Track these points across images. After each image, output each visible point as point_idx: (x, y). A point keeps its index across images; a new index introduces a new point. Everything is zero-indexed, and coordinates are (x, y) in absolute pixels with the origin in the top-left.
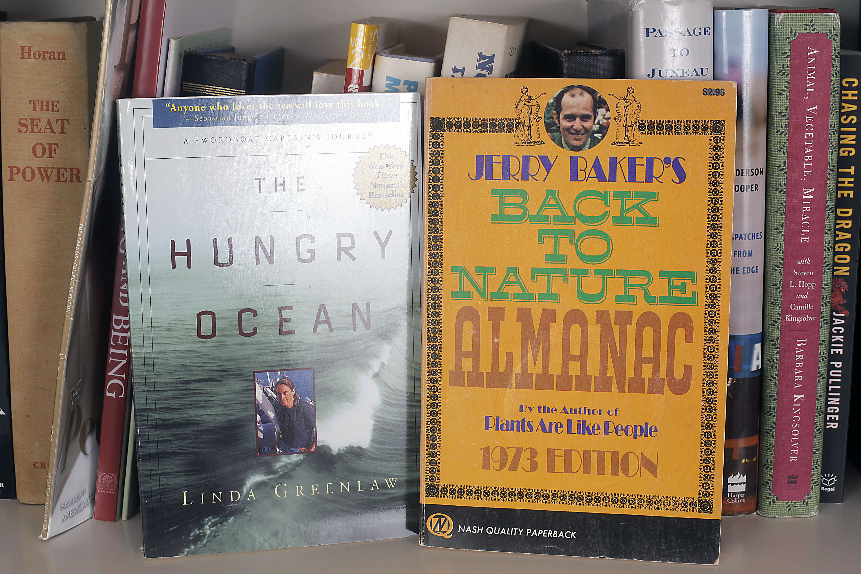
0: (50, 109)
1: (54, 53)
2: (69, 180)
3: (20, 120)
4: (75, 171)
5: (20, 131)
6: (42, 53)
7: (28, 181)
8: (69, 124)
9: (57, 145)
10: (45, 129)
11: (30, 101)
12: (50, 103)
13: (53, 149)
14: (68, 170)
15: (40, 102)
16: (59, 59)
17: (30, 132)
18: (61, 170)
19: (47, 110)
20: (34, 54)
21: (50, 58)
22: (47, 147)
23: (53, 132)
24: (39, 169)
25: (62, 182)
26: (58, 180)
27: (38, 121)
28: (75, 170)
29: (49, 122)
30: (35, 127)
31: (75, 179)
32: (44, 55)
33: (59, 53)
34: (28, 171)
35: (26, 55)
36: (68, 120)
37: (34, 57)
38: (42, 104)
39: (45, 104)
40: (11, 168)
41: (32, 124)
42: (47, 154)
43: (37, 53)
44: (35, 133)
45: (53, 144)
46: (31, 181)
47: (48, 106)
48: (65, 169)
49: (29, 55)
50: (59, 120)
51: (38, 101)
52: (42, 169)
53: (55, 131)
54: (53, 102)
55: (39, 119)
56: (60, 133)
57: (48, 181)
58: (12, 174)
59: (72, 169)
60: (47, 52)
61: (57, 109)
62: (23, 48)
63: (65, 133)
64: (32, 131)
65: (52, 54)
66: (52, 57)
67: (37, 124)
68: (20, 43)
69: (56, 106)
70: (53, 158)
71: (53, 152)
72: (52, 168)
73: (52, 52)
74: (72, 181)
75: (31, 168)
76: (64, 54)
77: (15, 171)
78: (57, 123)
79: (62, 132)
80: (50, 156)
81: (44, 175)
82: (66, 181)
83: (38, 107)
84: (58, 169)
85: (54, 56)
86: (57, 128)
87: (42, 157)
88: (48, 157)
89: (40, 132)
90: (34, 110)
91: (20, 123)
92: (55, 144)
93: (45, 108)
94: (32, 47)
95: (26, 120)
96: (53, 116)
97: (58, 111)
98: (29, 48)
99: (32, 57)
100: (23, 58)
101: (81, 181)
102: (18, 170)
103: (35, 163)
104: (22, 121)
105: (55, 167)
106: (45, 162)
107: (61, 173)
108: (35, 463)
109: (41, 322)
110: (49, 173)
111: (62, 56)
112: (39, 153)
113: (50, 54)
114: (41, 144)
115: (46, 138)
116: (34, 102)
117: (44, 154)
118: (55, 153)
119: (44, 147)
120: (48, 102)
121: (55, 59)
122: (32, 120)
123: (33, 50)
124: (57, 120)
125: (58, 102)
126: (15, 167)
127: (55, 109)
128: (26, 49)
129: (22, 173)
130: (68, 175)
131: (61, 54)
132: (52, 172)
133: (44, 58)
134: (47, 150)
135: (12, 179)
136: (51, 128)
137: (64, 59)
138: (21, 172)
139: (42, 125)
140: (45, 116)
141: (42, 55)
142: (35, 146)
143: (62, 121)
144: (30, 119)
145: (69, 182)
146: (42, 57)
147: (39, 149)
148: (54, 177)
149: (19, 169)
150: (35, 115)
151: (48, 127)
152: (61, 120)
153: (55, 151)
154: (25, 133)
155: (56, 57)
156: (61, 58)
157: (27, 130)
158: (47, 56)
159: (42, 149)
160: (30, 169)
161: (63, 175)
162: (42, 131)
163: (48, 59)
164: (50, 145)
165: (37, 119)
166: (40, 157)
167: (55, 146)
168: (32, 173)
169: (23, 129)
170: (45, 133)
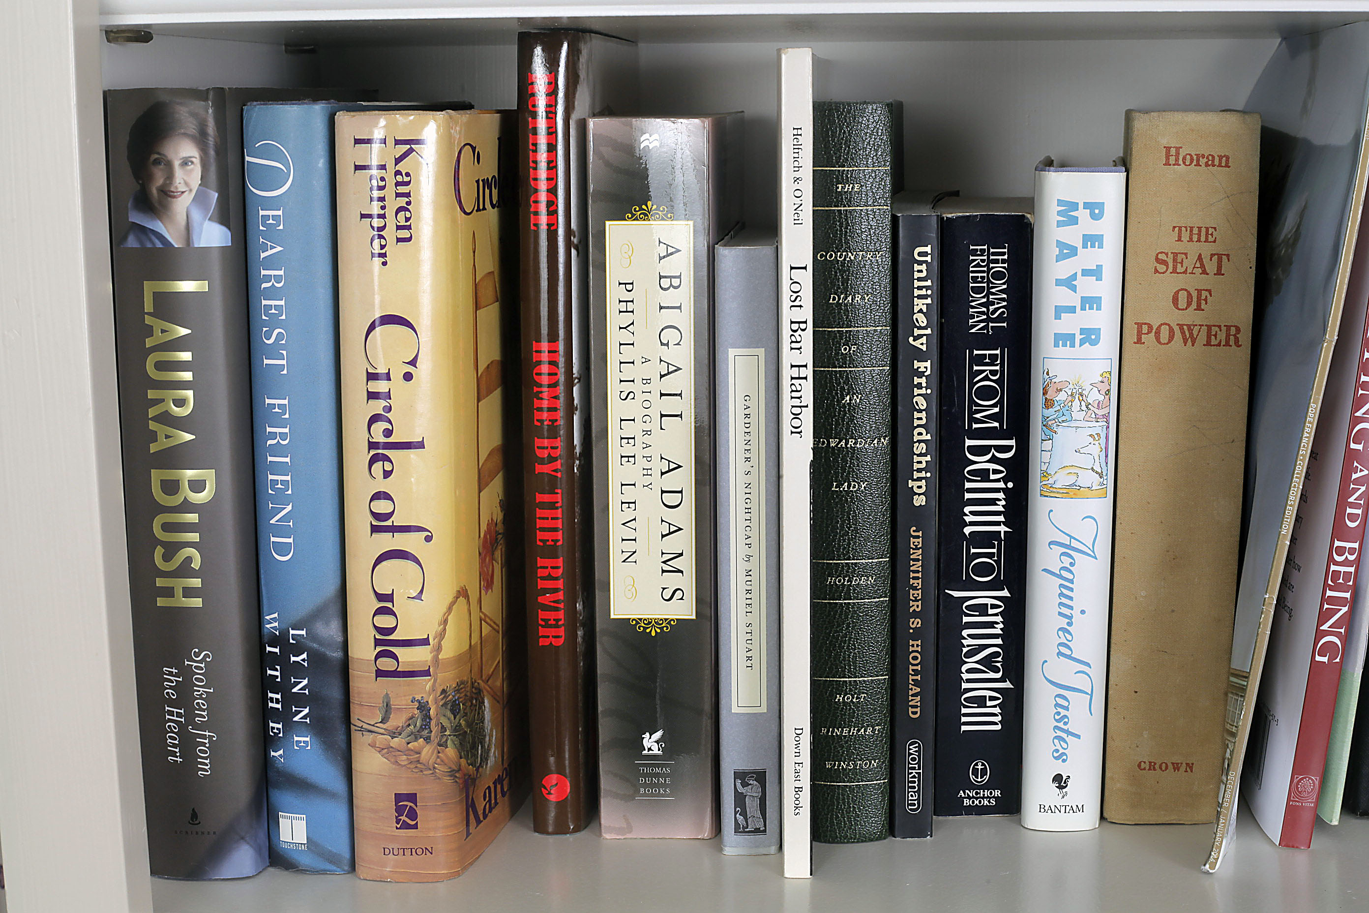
0: (1203, 239)
1: (1213, 157)
2: (1223, 343)
3: (1157, 255)
4: (1233, 331)
5: (1156, 271)
6: (1195, 157)
7: (1164, 344)
8: (1229, 261)
9: (1209, 291)
10: (1193, 268)
11: (1174, 227)
12: (1203, 230)
13: (1203, 297)
14: (1224, 329)
15: (1189, 229)
16: (1220, 165)
17: (1171, 273)
18: (1213, 328)
19: (1199, 240)
20: (1184, 159)
21: (1207, 165)
22: (1195, 295)
23: (1204, 272)
24: (1181, 326)
25: (1214, 345)
26: (1208, 344)
27: (1184, 256)
28: (1233, 329)
29: (1200, 258)
30: (1179, 265)
31: (1232, 342)
32: (1198, 160)
33: (1220, 157)
34: (1165, 330)
35: (1172, 160)
36: (1228, 255)
37: (1184, 163)
38: (1191, 231)
39: (1195, 231)
40: (1140, 325)
41: (1175, 260)
42: (1194, 305)
43: (1188, 157)
44: (1178, 273)
45: (1204, 290)
46: (1167, 344)
47: (1199, 235)
48: (1219, 327)
49: (1177, 160)
50: (1215, 254)
51: (1186, 227)
52: (1185, 327)
53: (1208, 271)
54: (1207, 229)
55: (1186, 254)
56: (1215, 274)
57: (1193, 345)
58: (1140, 333)
59: (1228, 328)
60: (1203, 156)
61: (1213, 240)
62: (1168, 149)
63: (1223, 275)
64: (1174, 271)
65: (1210, 158)
66: (1210, 162)
67: (1182, 261)
68: (1165, 142)
69: (1212, 234)
70: (1203, 310)
71: (1203, 302)
72: (1200, 325)
73: (1210, 155)
74: (1227, 344)
75: (1169, 325)
76: (1228, 158)
77: (1145, 329)
78: (1211, 260)
79: (1219, 273)
80: (1199, 308)
81: (1188, 336)
82: (1219, 345)
83: (1185, 236)
84: (1209, 327)
85: (1213, 161)
86: (1212, 267)
87: (1186, 309)
88: (1195, 310)
89: (1185, 272)
90: (1179, 240)
91: (1157, 259)
92: (1206, 290)
93: (1195, 238)
94: (1181, 148)
95: (1167, 254)
96: (1206, 249)
97: (1214, 242)
98: (1178, 149)
99: (1181, 162)
100: (1167, 164)
101: (1241, 345)
102: (1150, 327)
103: (1176, 318)
104: (1160, 256)
105: (1205, 324)
106: (1190, 317)
107: (1213, 333)
108: (1140, 763)
109: (1168, 551)
110: (1195, 333)
111: (1225, 161)
112: (1182, 303)
113: (1207, 158)
114: (1186, 290)
115: (1195, 282)
116: (1180, 228)
117: (1189, 304)
118: (1206, 304)
119: (1191, 294)
120: (1200, 228)
121: (1214, 166)
122: (1175, 254)
123: (1182, 153)
124: (1212, 255)
125: (1215, 228)
126: (1145, 324)
127: (1210, 239)
128: (1173, 151)
129: (1156, 333)
130: (1222, 336)
131: (1224, 158)
132: (1199, 331)
133: (1198, 165)
134: (1195, 299)
135: (1139, 341)
136: (1202, 266)
137: (1227, 166)
138: (1154, 331)
139: (1190, 262)
140: (1193, 249)
141: (1196, 160)
142: (1177, 293)
143: (1220, 256)
144: (1172, 253)
145: (1224, 346)
146: (1195, 162)
147: (1183, 297)
148: (1202, 338)
149: (1152, 326)
150: (1179, 248)
151: (1198, 265)
152: (1217, 254)
153: (1206, 300)
154: (1163, 273)
155: (1217, 162)
156: (1223, 164)
157: (1167, 270)
158: (1203, 161)
159: (1187, 297)
160: (1167, 327)
161: (1215, 335)
162: (1189, 271)
163: (1203, 166)
164: (1199, 291)
165: (1182, 253)
166: (1183, 310)
167: (1207, 293)
168: (1170, 332)
169: (1161, 268)
170: (1192, 273)
